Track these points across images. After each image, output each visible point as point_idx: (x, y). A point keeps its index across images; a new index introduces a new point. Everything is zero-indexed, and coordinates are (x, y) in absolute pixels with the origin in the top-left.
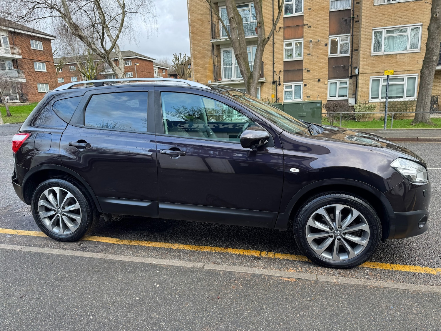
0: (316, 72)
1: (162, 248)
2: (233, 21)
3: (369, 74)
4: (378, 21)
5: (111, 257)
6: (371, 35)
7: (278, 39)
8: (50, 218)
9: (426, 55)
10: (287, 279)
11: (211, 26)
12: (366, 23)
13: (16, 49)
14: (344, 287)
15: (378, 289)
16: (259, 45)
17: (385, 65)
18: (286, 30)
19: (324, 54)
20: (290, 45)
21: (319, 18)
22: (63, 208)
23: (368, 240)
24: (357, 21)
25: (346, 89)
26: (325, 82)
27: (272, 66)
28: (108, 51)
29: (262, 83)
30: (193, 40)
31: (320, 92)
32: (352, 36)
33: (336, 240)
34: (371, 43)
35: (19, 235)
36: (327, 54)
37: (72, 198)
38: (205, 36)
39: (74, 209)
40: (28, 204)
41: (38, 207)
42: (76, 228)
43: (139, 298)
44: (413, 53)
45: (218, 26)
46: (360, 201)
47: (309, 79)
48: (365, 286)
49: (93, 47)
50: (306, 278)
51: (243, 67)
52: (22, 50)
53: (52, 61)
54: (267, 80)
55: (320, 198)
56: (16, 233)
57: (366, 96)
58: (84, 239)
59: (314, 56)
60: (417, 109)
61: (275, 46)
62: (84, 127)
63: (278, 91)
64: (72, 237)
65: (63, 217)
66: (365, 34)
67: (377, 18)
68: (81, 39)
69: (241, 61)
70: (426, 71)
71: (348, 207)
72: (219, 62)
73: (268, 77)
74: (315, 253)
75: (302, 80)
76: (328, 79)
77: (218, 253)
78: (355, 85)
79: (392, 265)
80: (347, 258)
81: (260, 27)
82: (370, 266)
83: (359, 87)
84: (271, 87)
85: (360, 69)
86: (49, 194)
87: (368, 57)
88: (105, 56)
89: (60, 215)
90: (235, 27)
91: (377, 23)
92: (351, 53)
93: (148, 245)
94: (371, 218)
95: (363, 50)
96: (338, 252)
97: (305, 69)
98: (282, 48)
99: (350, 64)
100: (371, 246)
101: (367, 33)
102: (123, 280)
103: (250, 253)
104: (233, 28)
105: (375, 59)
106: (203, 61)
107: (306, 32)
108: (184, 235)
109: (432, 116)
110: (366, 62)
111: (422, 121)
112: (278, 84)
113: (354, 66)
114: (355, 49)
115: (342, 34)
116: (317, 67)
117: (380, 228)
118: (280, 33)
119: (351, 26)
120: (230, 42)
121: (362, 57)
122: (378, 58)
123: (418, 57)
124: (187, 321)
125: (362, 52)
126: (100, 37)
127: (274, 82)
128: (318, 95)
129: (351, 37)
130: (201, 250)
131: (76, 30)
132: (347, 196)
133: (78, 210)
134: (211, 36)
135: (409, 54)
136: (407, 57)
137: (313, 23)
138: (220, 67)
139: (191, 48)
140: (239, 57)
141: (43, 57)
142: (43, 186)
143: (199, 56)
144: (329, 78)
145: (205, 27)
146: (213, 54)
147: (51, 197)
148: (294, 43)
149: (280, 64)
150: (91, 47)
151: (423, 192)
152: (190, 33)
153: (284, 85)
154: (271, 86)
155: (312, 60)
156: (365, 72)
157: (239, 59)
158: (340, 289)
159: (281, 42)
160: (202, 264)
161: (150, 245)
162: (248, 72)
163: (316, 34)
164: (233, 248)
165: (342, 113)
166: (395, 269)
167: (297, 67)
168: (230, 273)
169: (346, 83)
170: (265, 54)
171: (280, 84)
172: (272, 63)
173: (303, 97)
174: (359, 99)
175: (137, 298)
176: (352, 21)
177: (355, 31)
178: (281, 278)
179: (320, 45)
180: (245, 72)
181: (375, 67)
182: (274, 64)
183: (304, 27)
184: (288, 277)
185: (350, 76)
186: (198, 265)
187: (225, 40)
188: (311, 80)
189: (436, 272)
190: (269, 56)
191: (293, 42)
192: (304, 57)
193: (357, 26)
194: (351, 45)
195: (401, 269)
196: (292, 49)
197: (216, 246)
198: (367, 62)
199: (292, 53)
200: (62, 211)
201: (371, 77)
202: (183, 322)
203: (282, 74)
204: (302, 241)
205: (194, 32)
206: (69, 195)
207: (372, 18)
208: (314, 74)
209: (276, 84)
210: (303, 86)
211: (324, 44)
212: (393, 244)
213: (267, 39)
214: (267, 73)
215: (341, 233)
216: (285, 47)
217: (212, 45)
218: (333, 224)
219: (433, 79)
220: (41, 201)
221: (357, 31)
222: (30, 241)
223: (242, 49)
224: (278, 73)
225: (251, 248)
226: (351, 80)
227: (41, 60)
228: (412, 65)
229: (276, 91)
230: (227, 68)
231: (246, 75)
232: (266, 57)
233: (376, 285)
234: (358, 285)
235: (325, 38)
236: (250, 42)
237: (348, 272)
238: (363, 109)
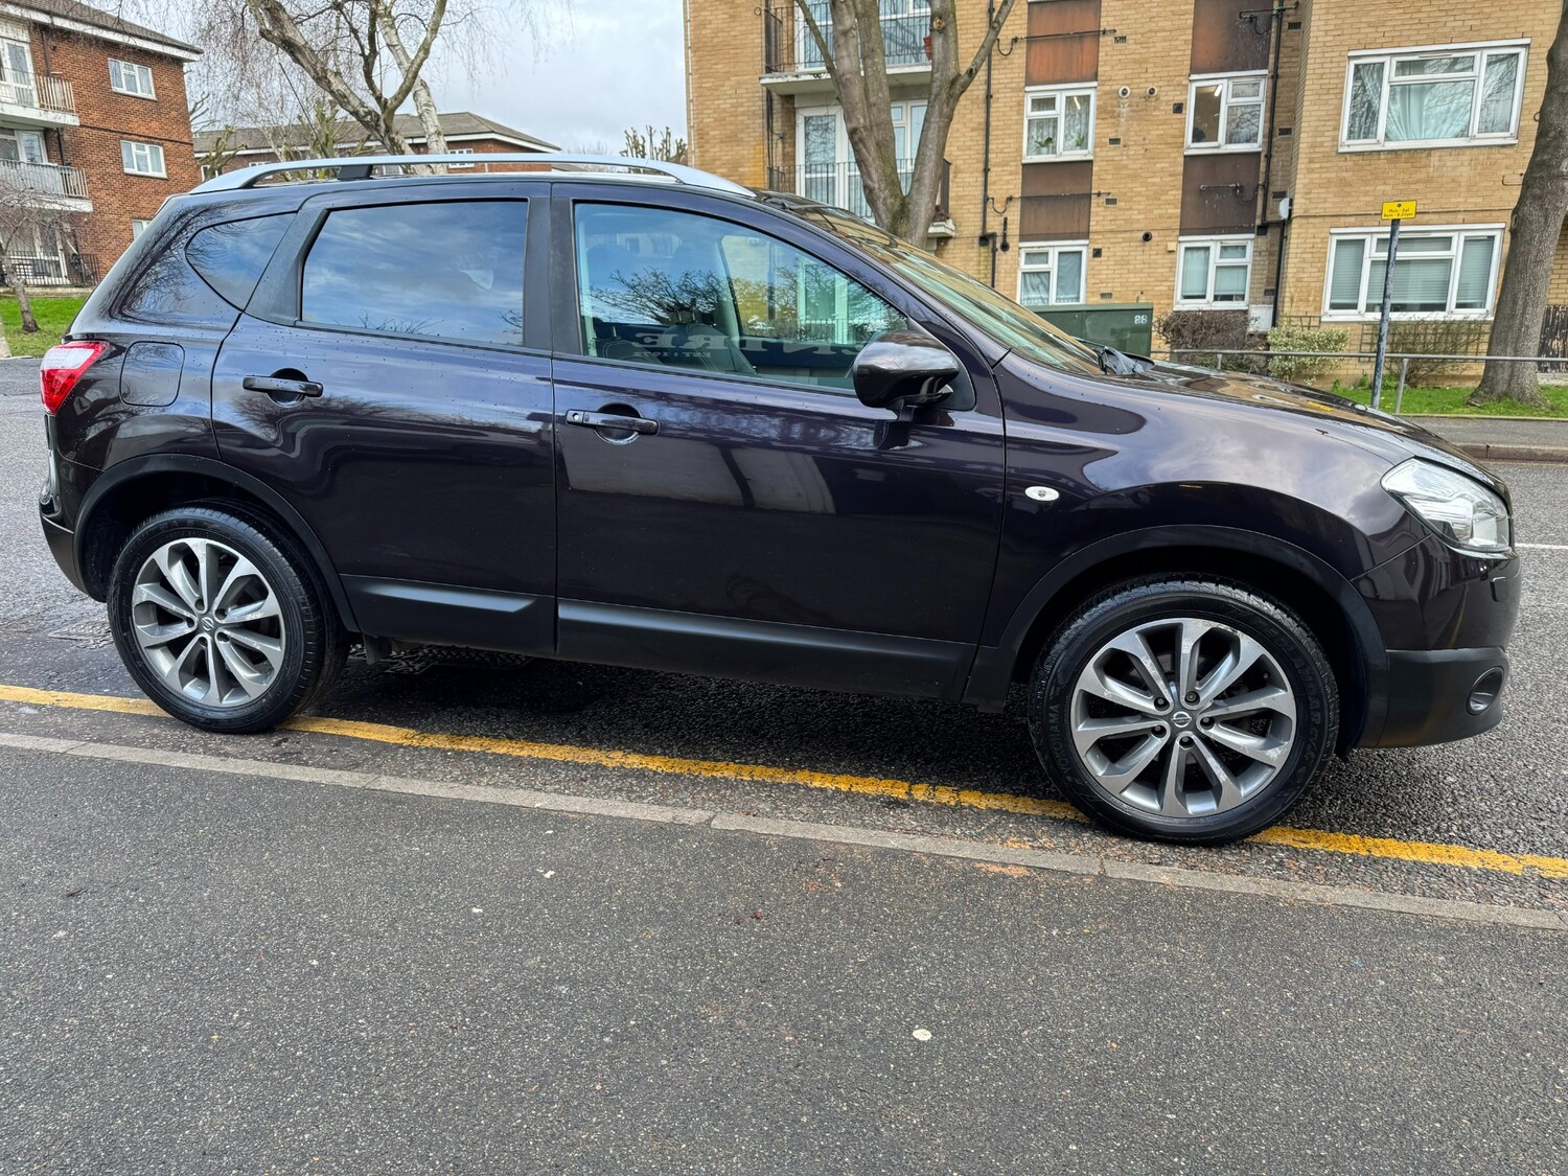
0: (1137, 207)
1: (566, 763)
2: (844, 7)
3: (1328, 219)
4: (1369, 25)
5: (386, 783)
6: (1341, 76)
7: (1006, 81)
8: (175, 647)
9: (1535, 154)
10: (997, 869)
11: (764, 26)
12: (1326, 31)
13: (59, 90)
14: (1198, 898)
15: (1312, 909)
16: (936, 96)
17: (1388, 188)
18: (1036, 48)
19: (1170, 140)
20: (1049, 103)
21: (1155, 10)
22: (221, 612)
23: (1288, 745)
24: (1295, 26)
25: (1242, 271)
26: (1169, 244)
27: (981, 179)
28: (389, 102)
29: (943, 240)
30: (696, 77)
31: (1149, 279)
32: (1272, 77)
33: (1177, 742)
34: (1339, 107)
35: (65, 709)
36: (1180, 140)
37: (254, 577)
38: (742, 60)
39: (258, 616)
40: (99, 596)
41: (134, 606)
42: (266, 686)
43: (481, 911)
44: (1491, 146)
45: (790, 28)
46: (1268, 607)
47: (1111, 231)
48: (1270, 900)
49: (336, 85)
50: (1063, 868)
51: (875, 176)
52: (77, 94)
53: (186, 140)
54: (961, 229)
55: (1126, 593)
56: (53, 700)
57: (1311, 299)
58: (291, 727)
59: (1134, 148)
60: (1494, 348)
61: (993, 105)
62: (299, 323)
63: (999, 273)
64: (251, 716)
65: (221, 644)
66: (1321, 71)
67: (1367, 14)
68: (292, 54)
69: (870, 154)
70: (1533, 212)
71: (1223, 627)
72: (790, 157)
73: (966, 219)
74: (1099, 789)
75: (1086, 235)
76: (1181, 235)
77: (764, 784)
78: (1276, 258)
79: (1370, 841)
80: (1213, 810)
81: (942, 31)
82: (1291, 843)
83: (1289, 265)
84: (972, 255)
85: (1295, 201)
86: (171, 562)
87: (1326, 157)
88: (378, 120)
89: (208, 638)
90: (852, 28)
91: (1367, 34)
92: (1267, 140)
93: (517, 752)
94: (1304, 667)
95: (1309, 129)
96: (1180, 789)
97: (1099, 194)
98: (1018, 114)
99: (1260, 182)
100: (1298, 767)
101: (1327, 71)
102: (428, 854)
103: (870, 787)
104: (845, 33)
105: (1350, 163)
106: (734, 153)
107: (1109, 58)
108: (645, 726)
109: (1544, 379)
110: (1318, 175)
111: (1506, 394)
112: (998, 245)
113: (1275, 188)
114: (1281, 129)
115: (1238, 70)
116: (1139, 189)
117: (1332, 706)
118: (1015, 61)
119: (1273, 40)
120: (831, 87)
121: (1304, 156)
122: (1365, 162)
123: (1506, 162)
124: (647, 982)
125: (1305, 139)
126: (362, 48)
127: (985, 239)
128: (1143, 289)
129: (1270, 81)
130: (703, 773)
131: (276, 20)
132: (1224, 590)
133: (274, 620)
134: (764, 63)
135: (1476, 151)
136: (1466, 163)
137: (1134, 26)
138: (792, 175)
139: (688, 106)
140: (861, 140)
141: (154, 124)
142: (150, 533)
143: (717, 132)
144: (1184, 231)
145: (743, 28)
146: (770, 128)
147: (177, 575)
148: (1064, 99)
149: (1010, 174)
150: (328, 87)
151: (1492, 584)
152: (687, 48)
153: (1020, 248)
154: (975, 250)
155: (1124, 162)
156: (1312, 212)
157: (861, 146)
158: (1182, 906)
159: (1016, 94)
160: (706, 815)
161: (524, 753)
162: (891, 196)
163: (1144, 66)
164: (813, 769)
165: (1224, 354)
166: (1376, 854)
167: (1069, 188)
168: (803, 844)
169: (1244, 247)
170: (957, 135)
171: (1005, 247)
172: (981, 166)
173: (1087, 297)
174: (1286, 309)
175: (475, 910)
176: (1274, 24)
177: (1285, 60)
178: (978, 865)
179: (1155, 109)
180: (883, 194)
181: (1349, 194)
182: (986, 170)
183: (1101, 39)
184: (1001, 863)
185: (1259, 227)
186: (692, 817)
187: (812, 78)
188: (1119, 236)
189: (1521, 867)
190: (970, 143)
191: (1061, 93)
192: (1098, 149)
193: (1292, 44)
194: (1269, 110)
195: (1397, 852)
196: (1055, 121)
197: (756, 763)
198: (1324, 175)
199: (1055, 134)
200: (217, 625)
201: (1333, 231)
202: (631, 987)
203: (1013, 209)
204: (1057, 746)
205: (701, 45)
206: (244, 567)
207: (1348, 15)
208: (1131, 212)
209: (991, 245)
210: (1087, 257)
211: (1172, 103)
212: (1376, 777)
213: (966, 78)
214: (962, 202)
215: (1194, 721)
216: (1030, 113)
217: (765, 94)
218: (1168, 687)
219: (1556, 242)
220: (140, 586)
221: (1294, 60)
222: (104, 727)
223: (875, 110)
224: (999, 207)
225: (877, 773)
226: (1261, 239)
227: (147, 133)
228: (1485, 193)
229: (990, 271)
230: (819, 180)
231: (885, 204)
232: (958, 144)
233: (1309, 896)
234: (1244, 894)
235: (1175, 82)
236: (904, 90)
237: (1213, 856)
238: (1301, 345)
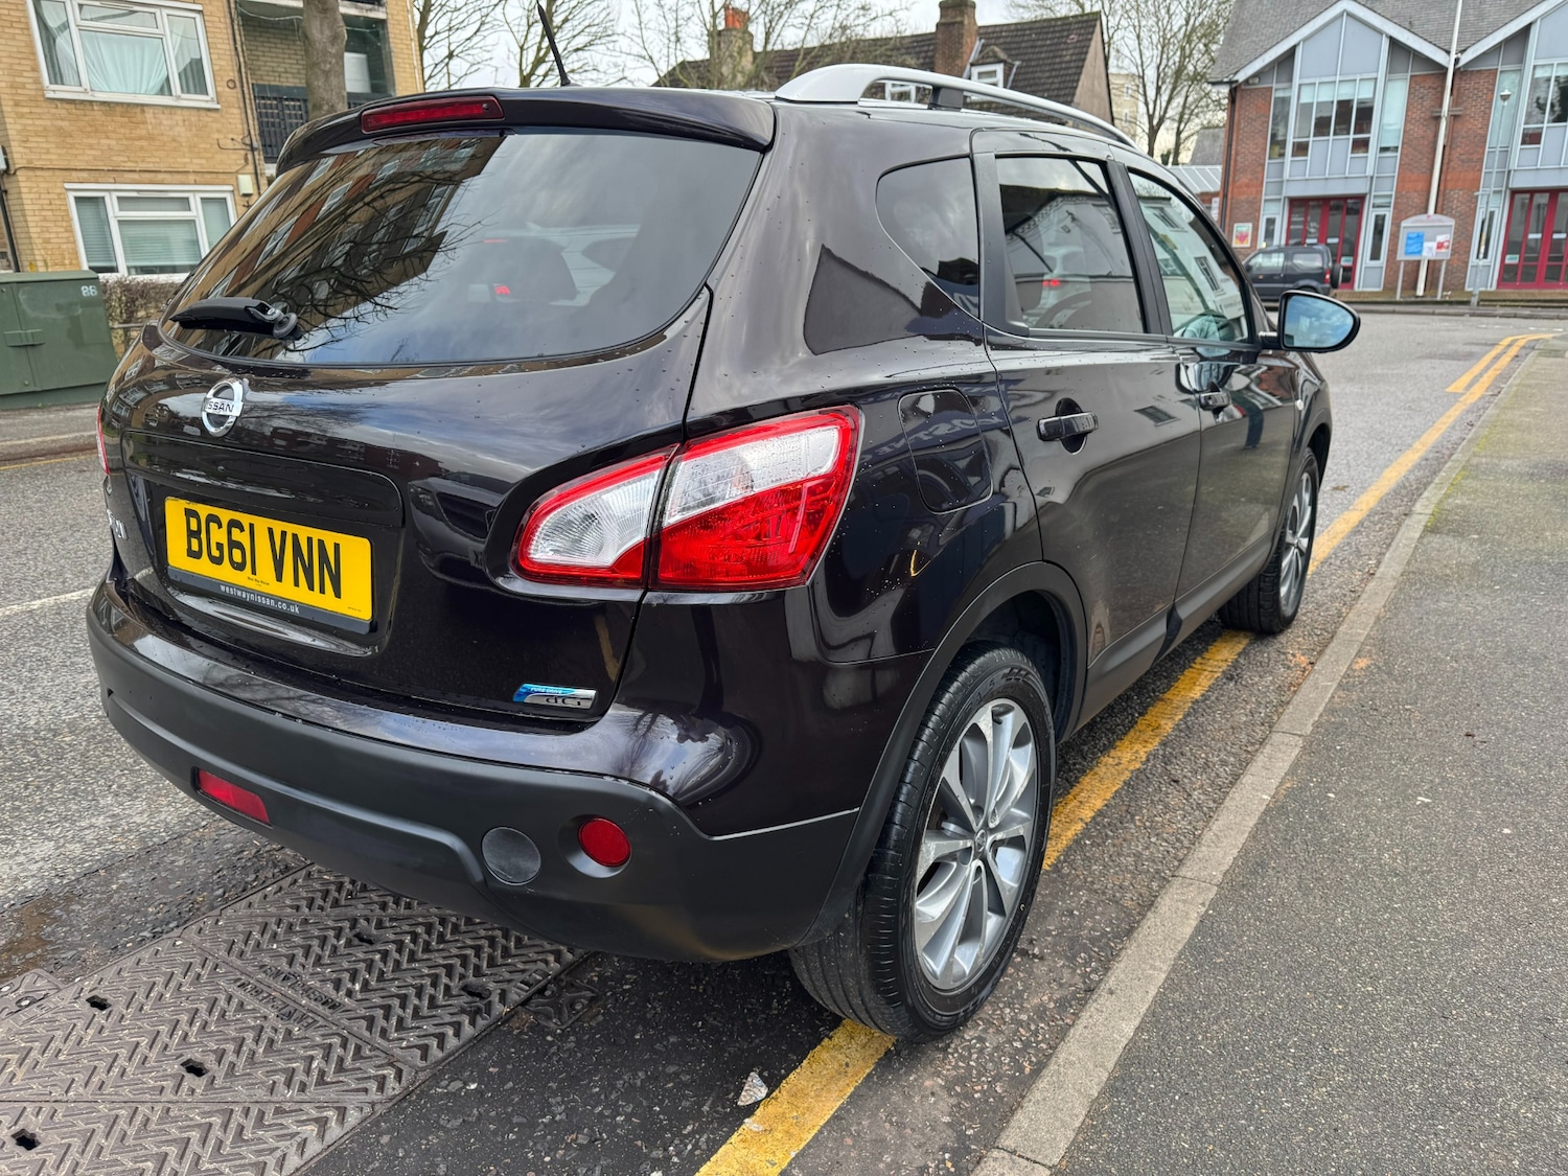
3: (58, 173)
17: (113, 142)
34: (31, 44)
44: (198, 109)
57: (67, 262)
83: (28, 224)
85: (11, 150)
87: (33, 100)
93: (1095, 806)
105: (64, 111)
110: (30, 122)
122: (78, 112)
123: (215, 125)
135: (186, 112)
136: (180, 123)
156: (38, 164)
178: (1359, 669)
181: (72, 146)
184: (1351, 663)
198: (38, 122)
201: (67, 186)
228: (208, 155)
